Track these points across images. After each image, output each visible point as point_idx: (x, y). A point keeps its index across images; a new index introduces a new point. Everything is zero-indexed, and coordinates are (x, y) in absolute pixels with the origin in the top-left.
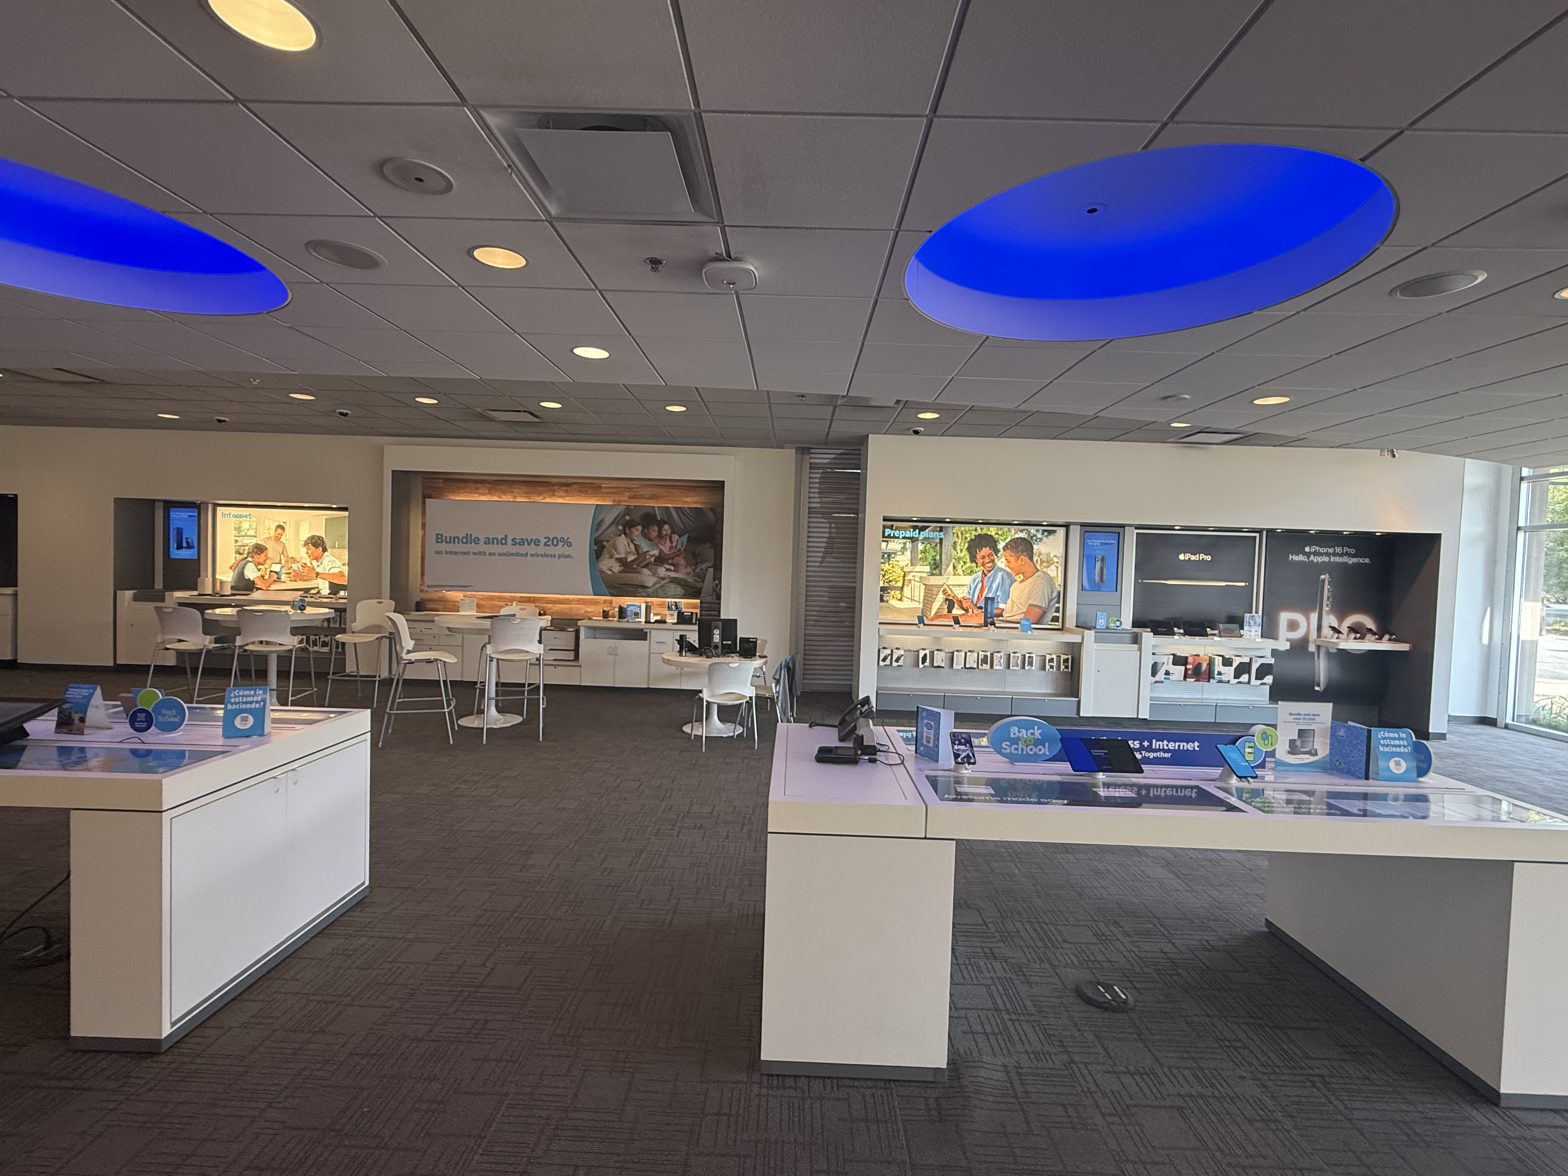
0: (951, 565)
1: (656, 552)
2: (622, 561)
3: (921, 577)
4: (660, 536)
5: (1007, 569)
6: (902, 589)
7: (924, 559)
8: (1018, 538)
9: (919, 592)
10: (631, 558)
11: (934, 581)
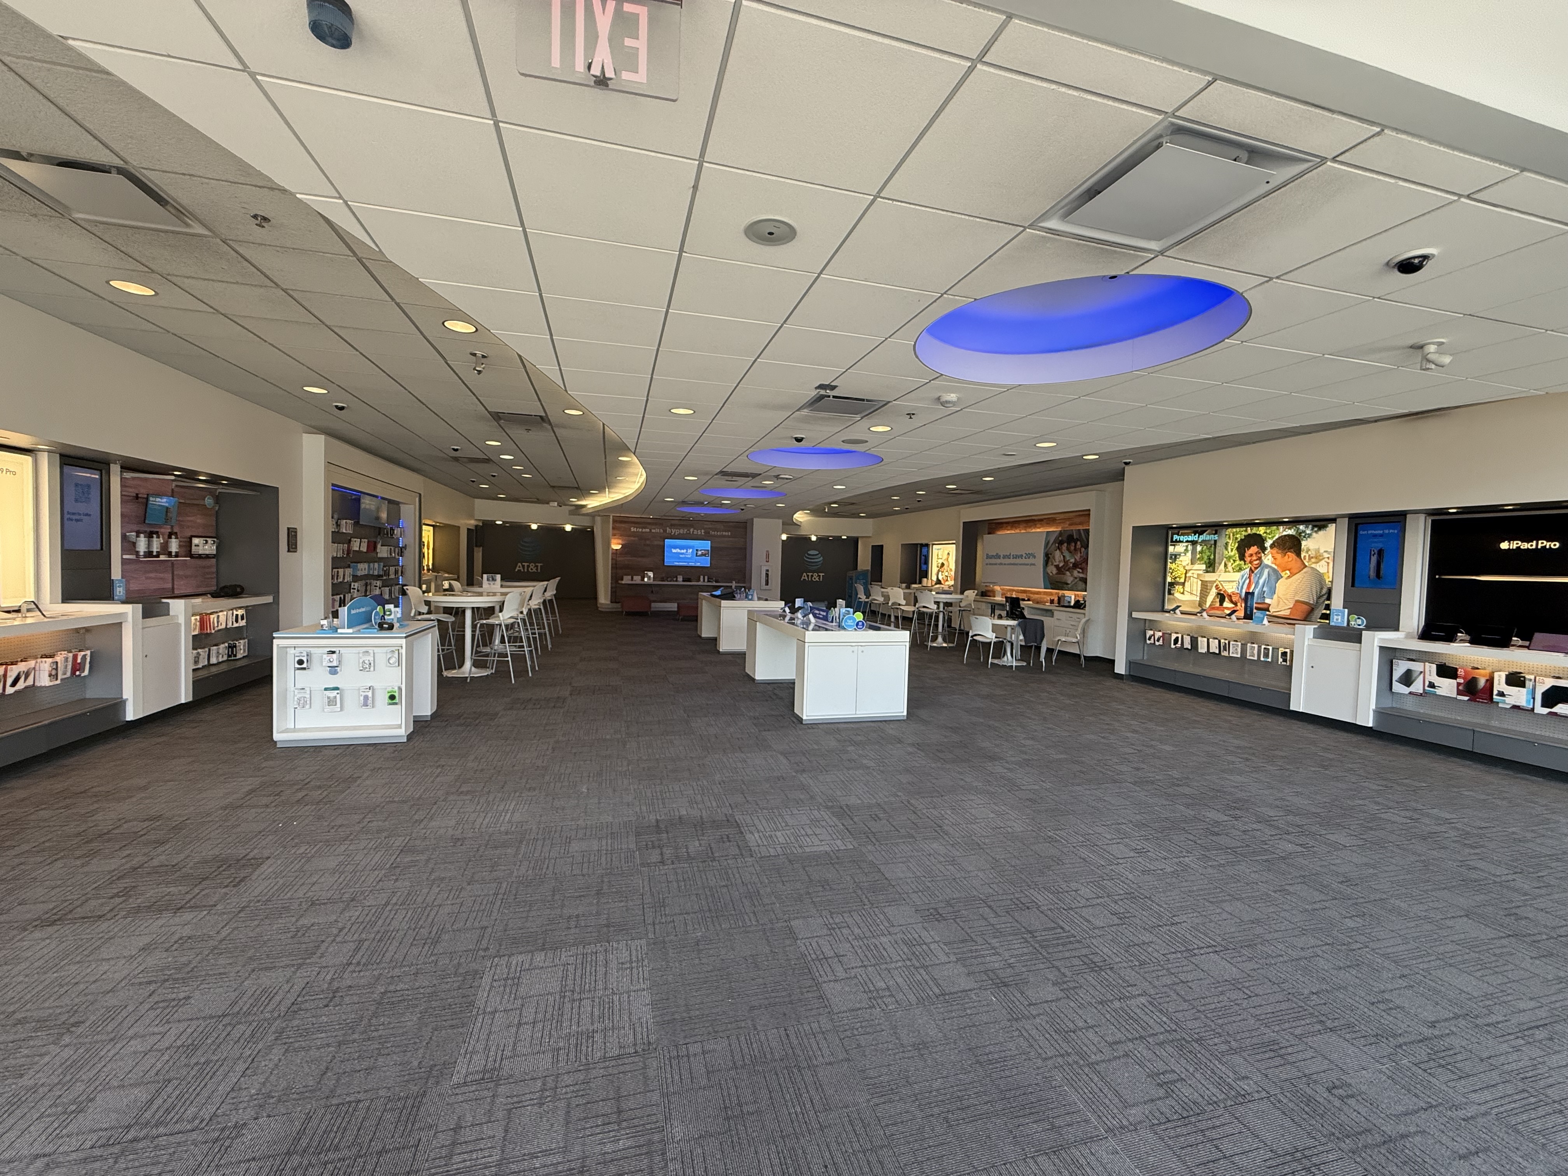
0: (1223, 564)
1: (1073, 560)
2: (1057, 567)
3: (1198, 575)
4: (1075, 549)
5: (1274, 566)
6: (1183, 584)
7: (1201, 559)
8: (1285, 536)
9: (1197, 587)
10: (1061, 565)
11: (1209, 577)
